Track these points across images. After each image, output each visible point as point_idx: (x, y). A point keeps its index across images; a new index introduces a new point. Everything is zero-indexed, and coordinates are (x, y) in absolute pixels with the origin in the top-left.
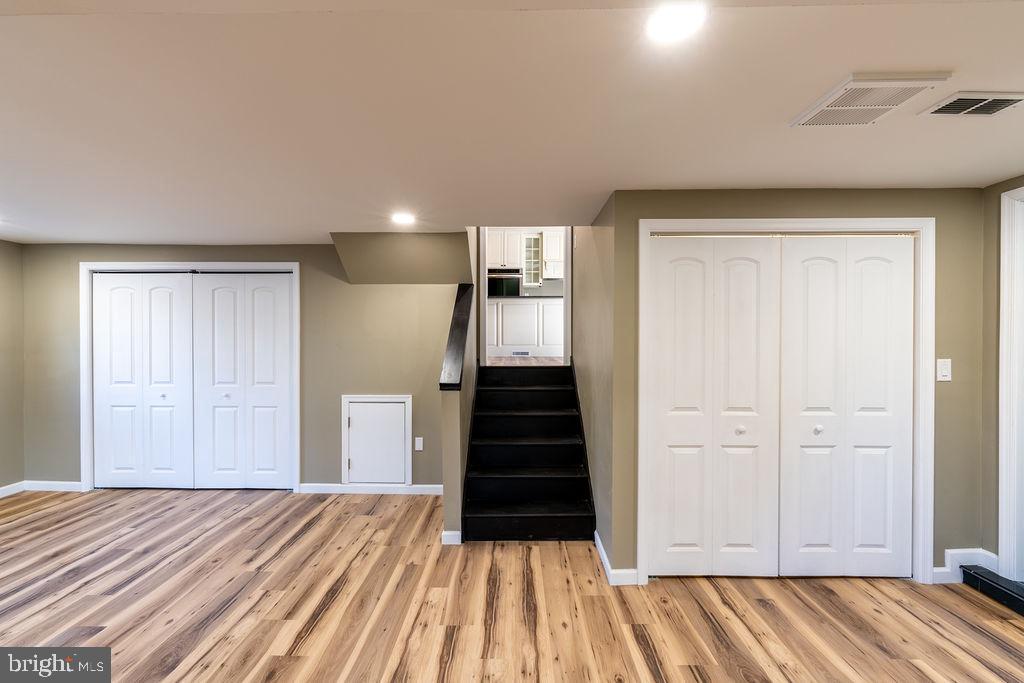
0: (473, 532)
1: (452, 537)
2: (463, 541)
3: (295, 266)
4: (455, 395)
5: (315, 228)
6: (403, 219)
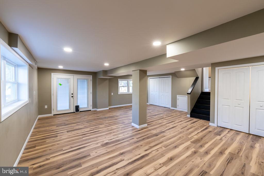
0: (192, 116)
1: (189, 116)
2: (190, 117)
3: (171, 76)
4: (189, 95)
5: (173, 71)
6: (183, 69)
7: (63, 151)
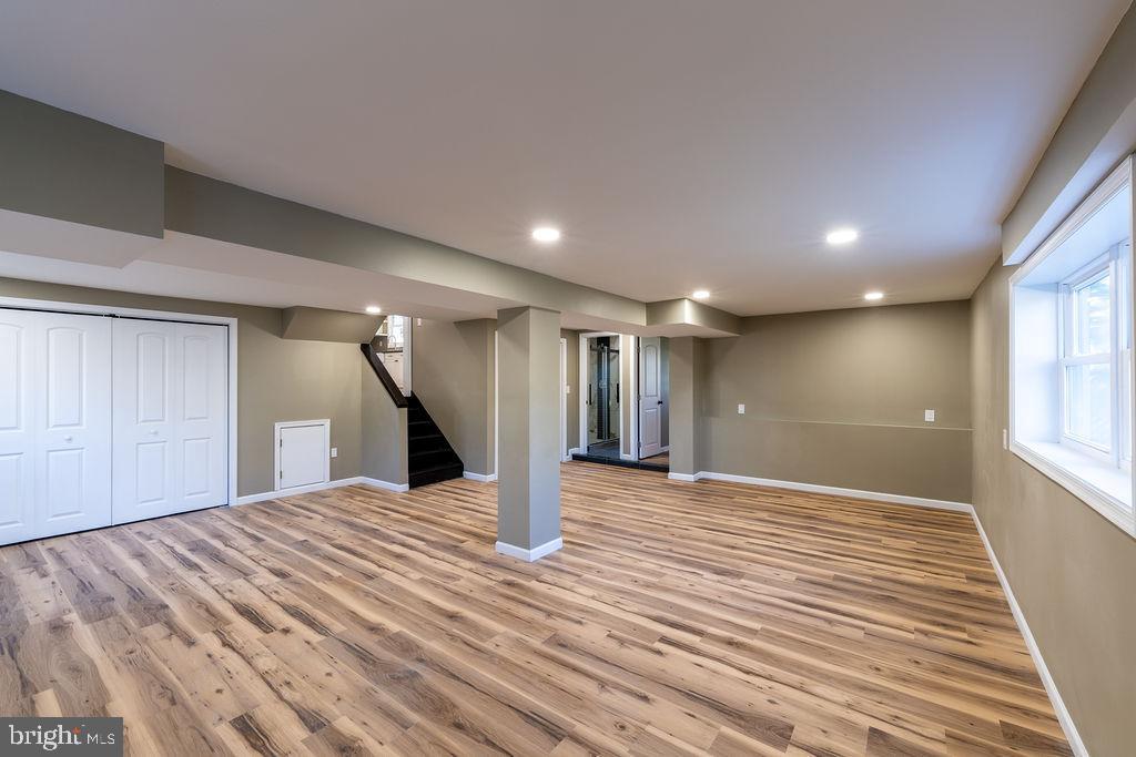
3: (233, 322)
7: (863, 629)
